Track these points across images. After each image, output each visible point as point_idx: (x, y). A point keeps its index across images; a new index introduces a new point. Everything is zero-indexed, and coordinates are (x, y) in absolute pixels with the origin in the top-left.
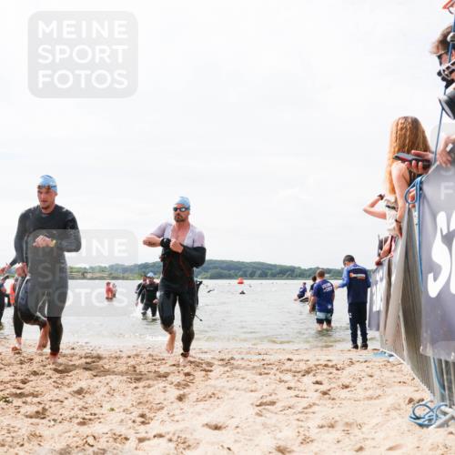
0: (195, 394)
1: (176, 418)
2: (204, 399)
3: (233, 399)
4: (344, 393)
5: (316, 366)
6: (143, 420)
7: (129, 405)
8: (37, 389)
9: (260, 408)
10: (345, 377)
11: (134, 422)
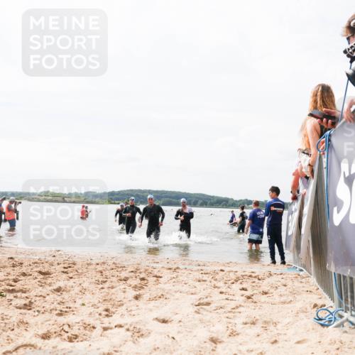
0: (148, 295)
1: (133, 313)
2: (155, 299)
3: (177, 299)
4: (264, 298)
5: (243, 276)
6: (107, 313)
7: (96, 302)
8: (25, 287)
9: (198, 307)
10: (265, 285)
11: (100, 314)
